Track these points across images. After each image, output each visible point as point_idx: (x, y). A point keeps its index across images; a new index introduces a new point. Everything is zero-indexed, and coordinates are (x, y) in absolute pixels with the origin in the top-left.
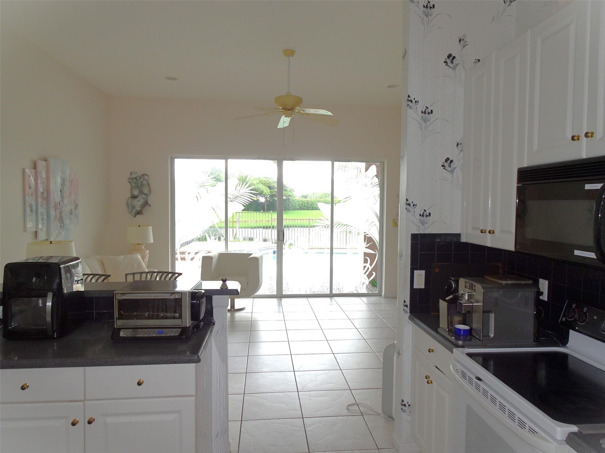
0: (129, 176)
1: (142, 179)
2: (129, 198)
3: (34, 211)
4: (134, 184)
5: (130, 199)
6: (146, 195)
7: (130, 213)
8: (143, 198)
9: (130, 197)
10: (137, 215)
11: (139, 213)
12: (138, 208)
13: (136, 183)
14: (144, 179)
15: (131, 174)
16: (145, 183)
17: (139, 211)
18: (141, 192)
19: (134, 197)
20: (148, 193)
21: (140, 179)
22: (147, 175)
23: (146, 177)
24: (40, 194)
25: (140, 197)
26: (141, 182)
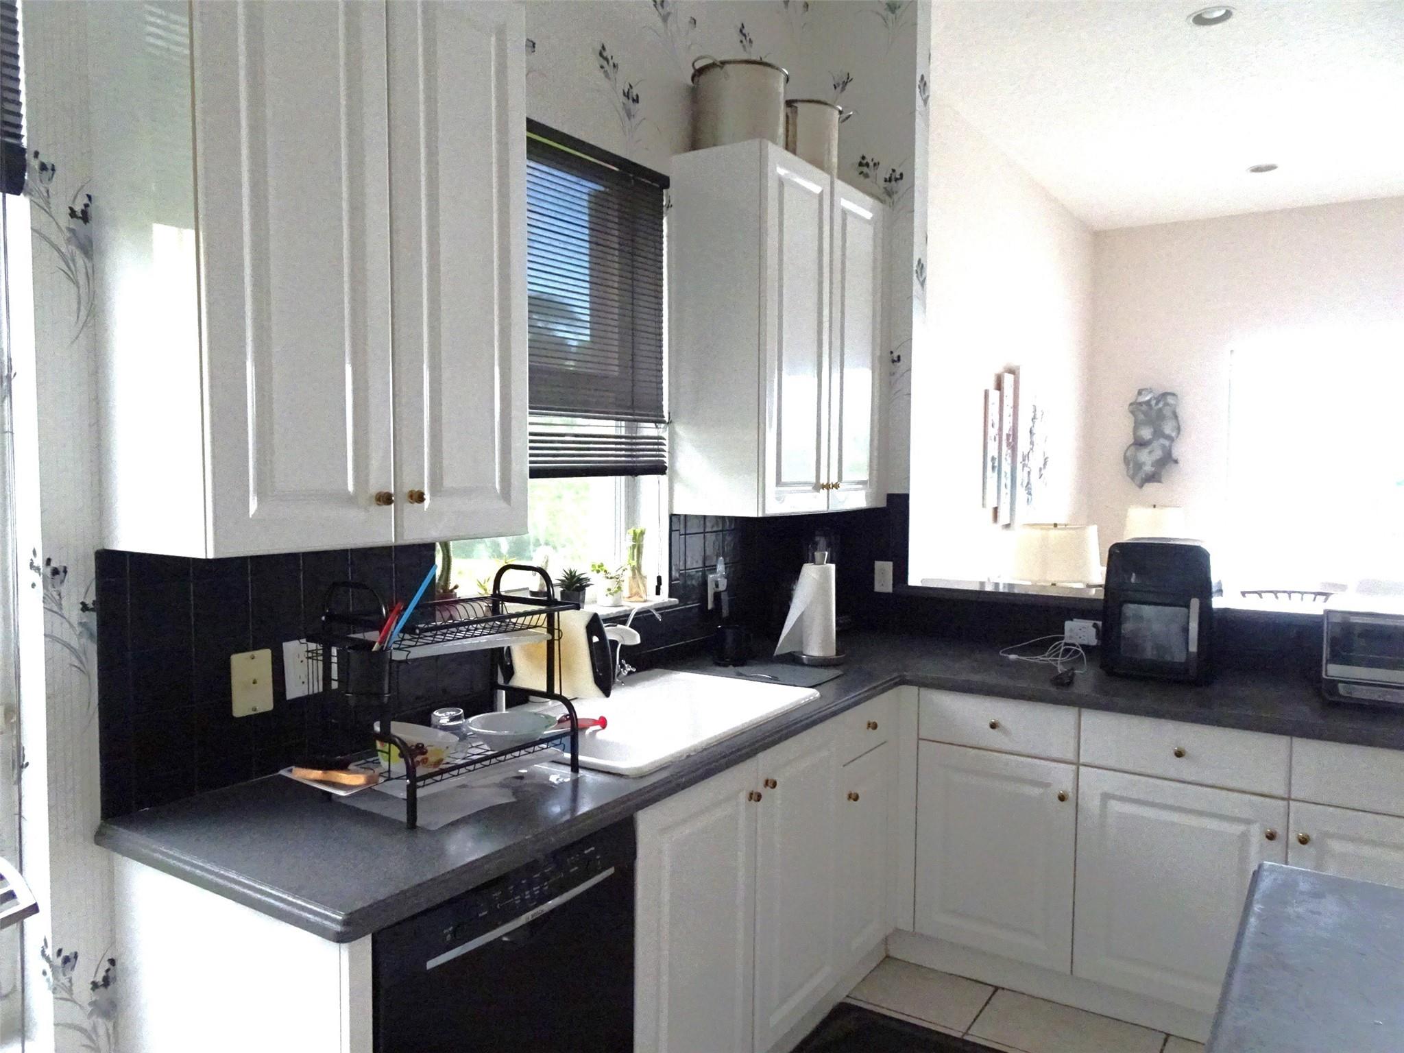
0: (1135, 398)
1: (1160, 405)
2: (1130, 446)
3: (996, 469)
4: (1142, 417)
5: (1132, 448)
6: (1170, 439)
7: (1133, 478)
8: (1163, 447)
9: (1133, 444)
10: (1147, 484)
11: (1153, 478)
12: (1148, 468)
13: (1145, 414)
14: (1167, 404)
15: (1140, 393)
16: (1167, 412)
17: (1150, 473)
18: (1159, 433)
19: (1140, 443)
20: (1174, 434)
21: (1157, 404)
22: (1173, 394)
23: (1170, 400)
24: (1004, 437)
25: (1155, 444)
26: (1160, 410)
